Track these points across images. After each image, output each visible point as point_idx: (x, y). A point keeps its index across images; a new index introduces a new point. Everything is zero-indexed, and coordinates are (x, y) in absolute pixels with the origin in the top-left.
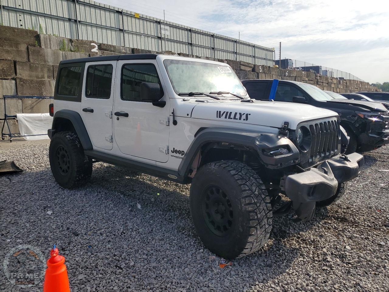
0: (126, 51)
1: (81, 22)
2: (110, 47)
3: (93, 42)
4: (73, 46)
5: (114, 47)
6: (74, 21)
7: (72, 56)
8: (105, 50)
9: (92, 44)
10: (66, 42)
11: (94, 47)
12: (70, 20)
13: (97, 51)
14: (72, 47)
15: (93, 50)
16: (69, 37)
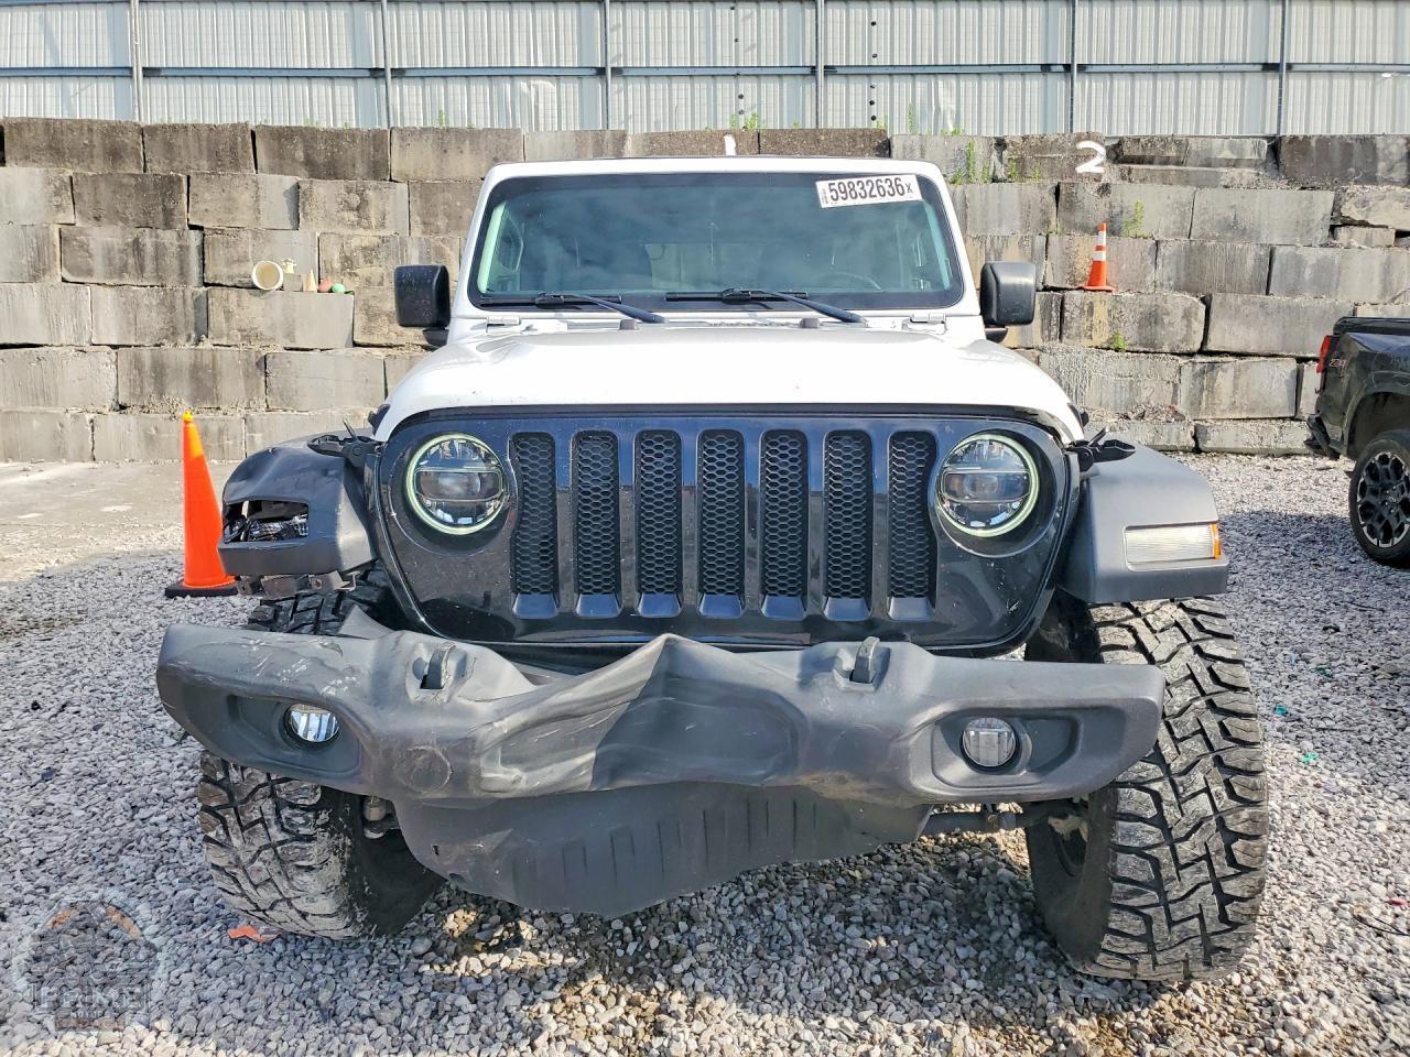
0: (1241, 150)
1: (1089, 69)
2: (1164, 146)
3: (1089, 137)
4: (1005, 161)
5: (1181, 144)
6: (1061, 69)
7: (986, 199)
8: (1140, 160)
9: (1083, 145)
10: (980, 150)
11: (1088, 155)
12: (1046, 68)
13: (1100, 170)
14: (999, 165)
15: (1081, 169)
16: (994, 133)
